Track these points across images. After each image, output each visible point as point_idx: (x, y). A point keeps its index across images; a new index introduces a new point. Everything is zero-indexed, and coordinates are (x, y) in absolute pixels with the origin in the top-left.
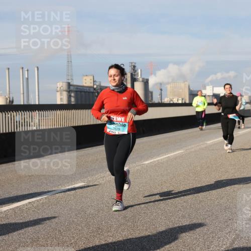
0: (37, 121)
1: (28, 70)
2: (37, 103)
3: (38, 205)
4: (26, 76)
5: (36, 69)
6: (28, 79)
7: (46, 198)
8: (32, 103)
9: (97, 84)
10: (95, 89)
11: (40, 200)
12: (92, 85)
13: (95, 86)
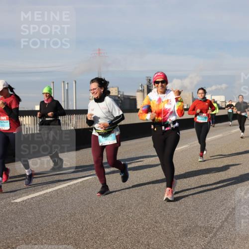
0: (75, 122)
1: (68, 84)
2: (75, 109)
3: (75, 188)
4: (67, 88)
5: (74, 82)
6: (67, 90)
7: (81, 182)
8: (71, 109)
9: (121, 94)
10: (119, 98)
11: (77, 183)
12: (117, 94)
13: (119, 96)
